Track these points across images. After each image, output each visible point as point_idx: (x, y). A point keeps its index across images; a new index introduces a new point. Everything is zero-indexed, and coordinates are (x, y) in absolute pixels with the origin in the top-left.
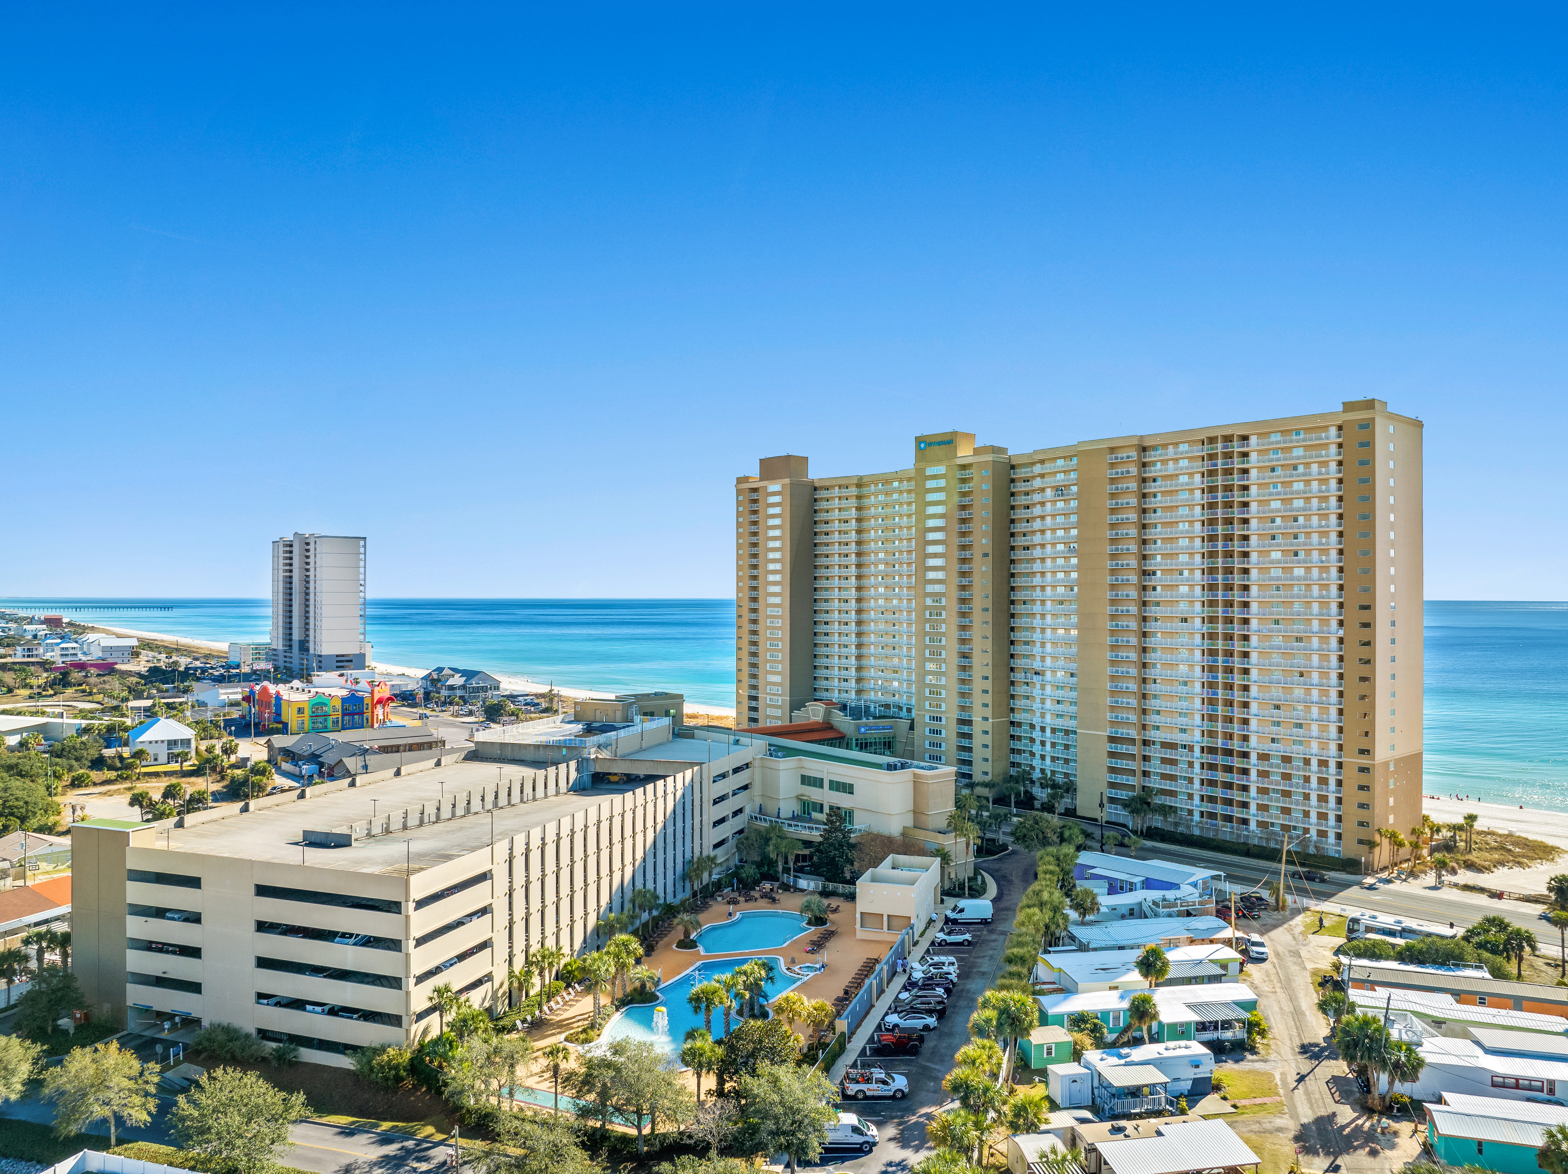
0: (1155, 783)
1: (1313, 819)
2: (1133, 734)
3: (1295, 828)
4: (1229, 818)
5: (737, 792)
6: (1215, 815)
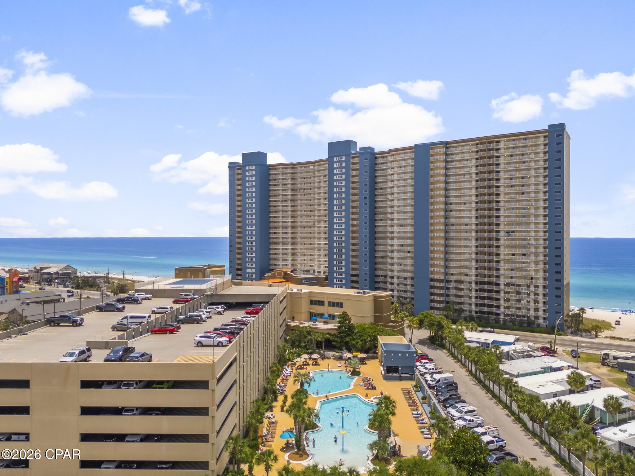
0: (452, 299)
1: (532, 312)
2: (442, 277)
3: (523, 316)
4: (491, 313)
5: (284, 309)
6: (484, 313)
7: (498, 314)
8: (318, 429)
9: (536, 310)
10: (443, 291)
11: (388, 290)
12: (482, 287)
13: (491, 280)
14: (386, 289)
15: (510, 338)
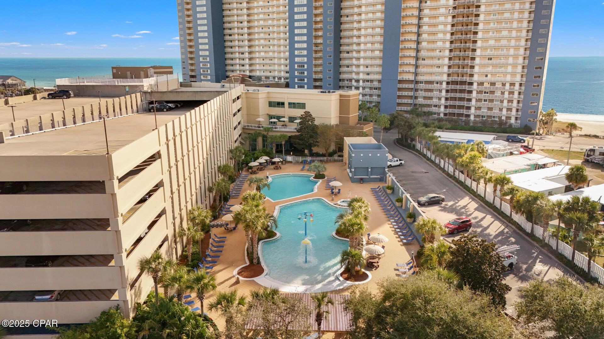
0: (421, 101)
1: (504, 112)
2: (412, 77)
3: (494, 117)
4: (462, 115)
5: (238, 111)
6: (454, 114)
7: (468, 116)
8: (275, 238)
9: (509, 110)
10: (411, 94)
11: (353, 88)
12: (454, 87)
13: (464, 79)
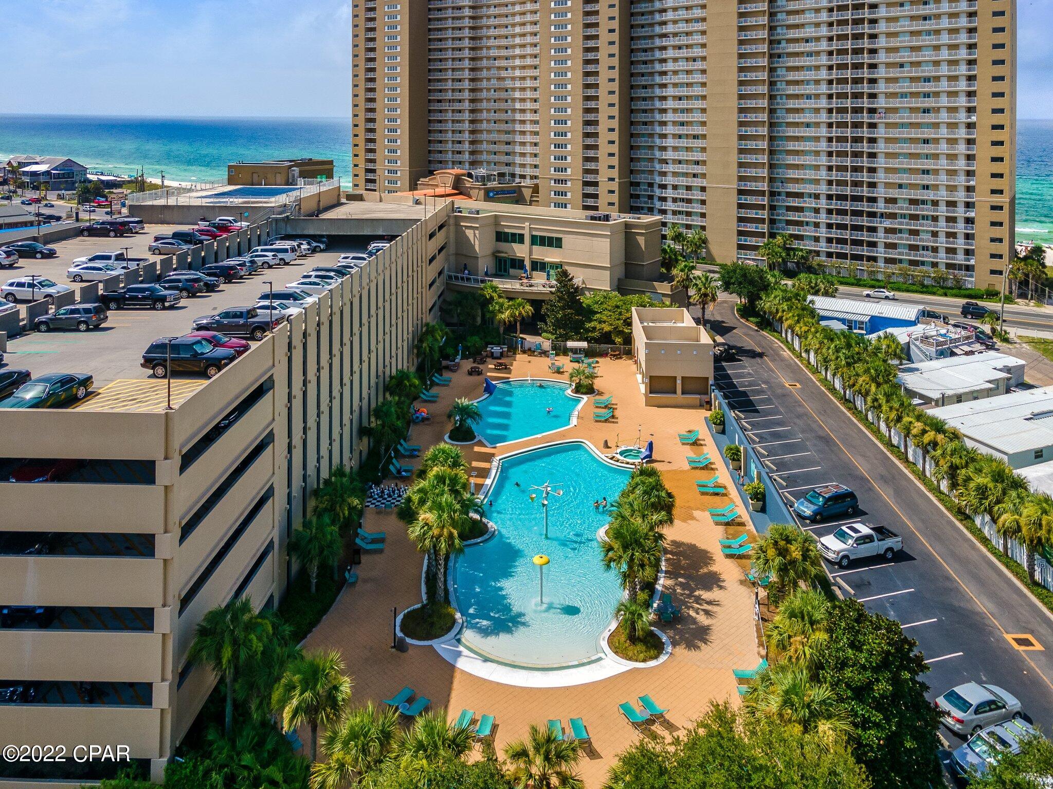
1: (942, 254)
5: (440, 251)
8: (486, 537)
10: (763, 214)
11: (656, 211)
13: (858, 192)
14: (651, 211)
15: (909, 312)
